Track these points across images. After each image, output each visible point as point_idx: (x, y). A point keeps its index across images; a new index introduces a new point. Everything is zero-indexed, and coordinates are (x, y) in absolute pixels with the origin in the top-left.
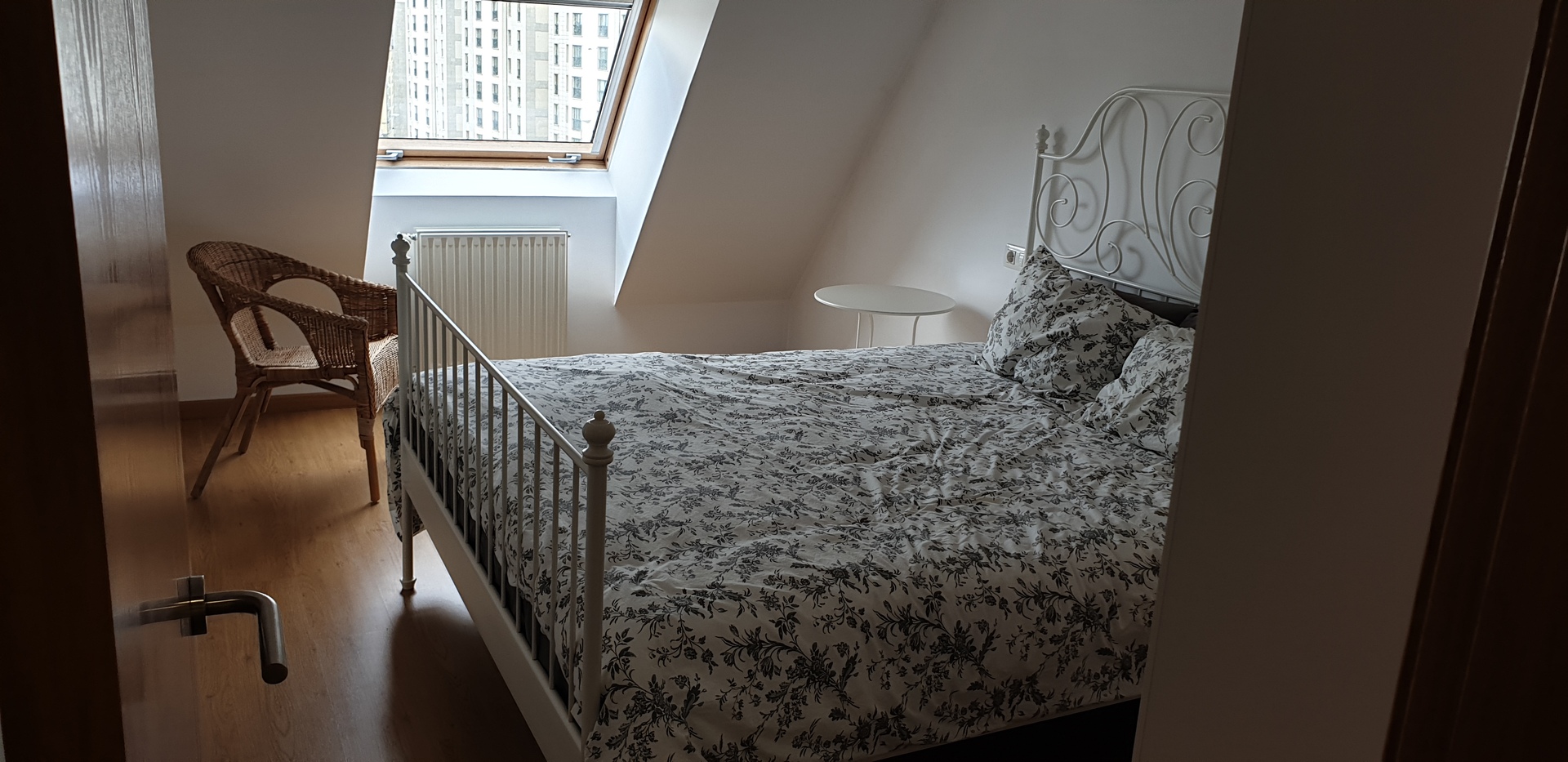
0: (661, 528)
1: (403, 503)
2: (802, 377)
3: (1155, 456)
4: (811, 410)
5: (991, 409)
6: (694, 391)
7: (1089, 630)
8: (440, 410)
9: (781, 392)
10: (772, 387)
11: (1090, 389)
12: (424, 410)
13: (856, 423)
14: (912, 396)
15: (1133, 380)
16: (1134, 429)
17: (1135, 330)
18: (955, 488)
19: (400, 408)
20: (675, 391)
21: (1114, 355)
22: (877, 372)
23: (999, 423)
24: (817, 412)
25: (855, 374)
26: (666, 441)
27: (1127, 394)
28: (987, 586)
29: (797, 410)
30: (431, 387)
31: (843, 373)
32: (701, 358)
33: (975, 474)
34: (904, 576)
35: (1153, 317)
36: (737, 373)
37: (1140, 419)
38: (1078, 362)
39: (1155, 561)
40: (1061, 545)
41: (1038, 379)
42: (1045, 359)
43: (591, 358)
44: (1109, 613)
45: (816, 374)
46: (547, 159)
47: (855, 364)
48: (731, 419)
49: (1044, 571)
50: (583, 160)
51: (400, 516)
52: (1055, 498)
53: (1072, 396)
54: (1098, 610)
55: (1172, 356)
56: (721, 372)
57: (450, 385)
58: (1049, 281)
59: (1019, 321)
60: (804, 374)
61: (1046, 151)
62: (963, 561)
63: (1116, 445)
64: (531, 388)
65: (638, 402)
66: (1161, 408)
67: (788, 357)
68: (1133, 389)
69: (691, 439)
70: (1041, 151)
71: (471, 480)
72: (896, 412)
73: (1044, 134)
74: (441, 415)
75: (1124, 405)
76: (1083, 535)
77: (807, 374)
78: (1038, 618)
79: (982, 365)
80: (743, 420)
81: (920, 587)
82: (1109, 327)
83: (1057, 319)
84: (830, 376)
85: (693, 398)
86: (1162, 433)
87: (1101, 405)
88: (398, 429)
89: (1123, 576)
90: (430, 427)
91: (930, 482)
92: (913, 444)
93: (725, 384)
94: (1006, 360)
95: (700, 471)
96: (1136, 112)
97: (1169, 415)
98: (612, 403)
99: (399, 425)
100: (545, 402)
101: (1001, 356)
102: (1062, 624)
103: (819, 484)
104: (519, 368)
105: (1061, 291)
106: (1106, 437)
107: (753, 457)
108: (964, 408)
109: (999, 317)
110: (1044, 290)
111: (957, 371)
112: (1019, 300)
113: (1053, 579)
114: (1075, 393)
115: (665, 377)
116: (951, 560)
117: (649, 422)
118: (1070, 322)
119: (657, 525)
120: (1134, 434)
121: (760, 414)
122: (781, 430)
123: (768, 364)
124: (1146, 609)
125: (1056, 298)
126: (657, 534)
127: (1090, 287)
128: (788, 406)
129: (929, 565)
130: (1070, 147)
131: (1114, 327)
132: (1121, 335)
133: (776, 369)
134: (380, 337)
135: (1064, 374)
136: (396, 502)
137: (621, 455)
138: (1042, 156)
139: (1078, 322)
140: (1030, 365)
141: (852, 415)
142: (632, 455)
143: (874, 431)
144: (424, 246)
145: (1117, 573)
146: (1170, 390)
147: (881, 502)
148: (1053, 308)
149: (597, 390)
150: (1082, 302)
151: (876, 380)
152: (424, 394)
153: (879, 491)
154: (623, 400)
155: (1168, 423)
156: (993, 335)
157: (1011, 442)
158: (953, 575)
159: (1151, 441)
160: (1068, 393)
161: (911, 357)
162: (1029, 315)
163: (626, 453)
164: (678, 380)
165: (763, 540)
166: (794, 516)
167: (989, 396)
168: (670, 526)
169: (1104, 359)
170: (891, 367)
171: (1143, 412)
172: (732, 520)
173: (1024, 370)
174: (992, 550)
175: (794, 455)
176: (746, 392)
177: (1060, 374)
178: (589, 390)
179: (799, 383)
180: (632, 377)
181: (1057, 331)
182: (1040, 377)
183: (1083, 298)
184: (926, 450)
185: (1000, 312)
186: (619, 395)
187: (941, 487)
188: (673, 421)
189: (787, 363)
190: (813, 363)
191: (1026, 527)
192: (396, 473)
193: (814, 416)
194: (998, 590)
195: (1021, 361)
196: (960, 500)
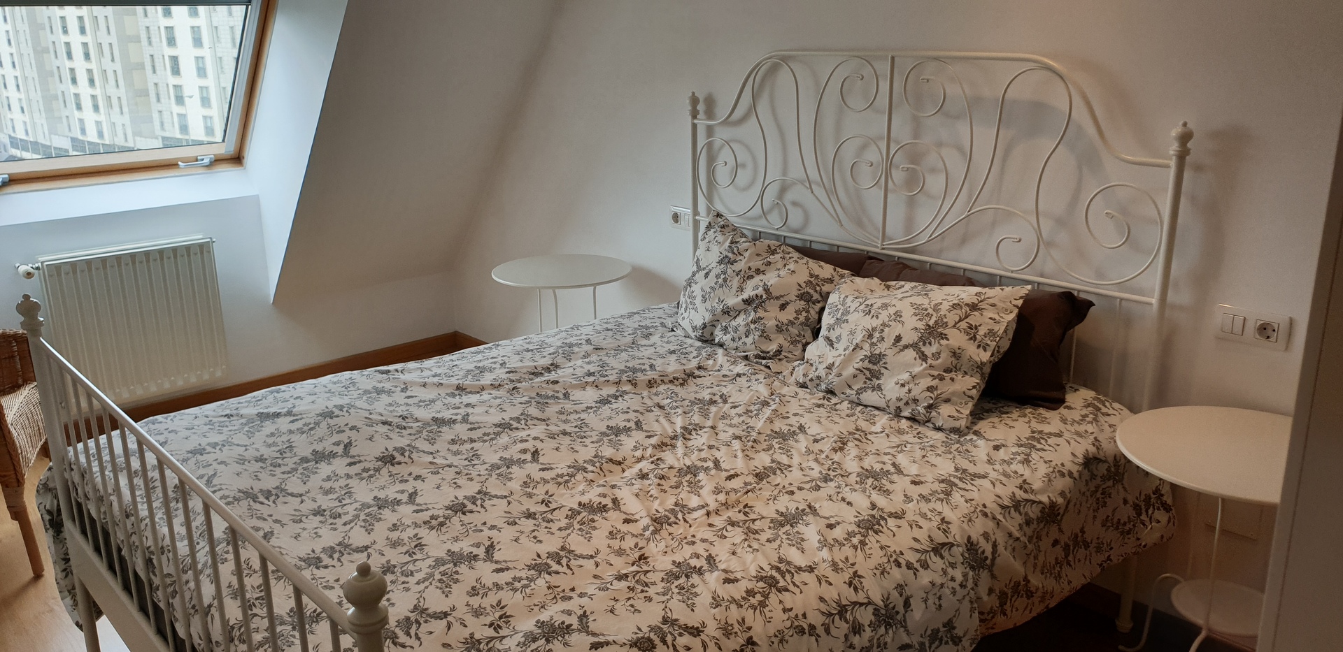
0: (423, 625)
1: (78, 591)
2: (511, 376)
3: (876, 412)
4: (538, 420)
5: (706, 381)
6: (404, 418)
7: (890, 632)
8: (112, 498)
9: (498, 401)
10: (485, 396)
11: (791, 346)
12: (91, 495)
13: (587, 425)
14: (630, 381)
15: (839, 338)
16: (850, 387)
17: (823, 285)
18: (717, 491)
19: (58, 487)
20: (385, 423)
21: (808, 312)
22: (585, 357)
23: (721, 396)
24: (544, 420)
25: (564, 363)
26: (391, 493)
27: (835, 353)
28: (792, 614)
29: (523, 422)
30: (96, 469)
31: (552, 365)
32: (397, 370)
33: (728, 468)
34: (712, 630)
35: (835, 270)
36: (441, 384)
37: (855, 377)
38: (777, 323)
39: (932, 540)
40: (844, 545)
41: (740, 343)
42: (744, 323)
43: (276, 394)
44: (904, 607)
45: (525, 371)
46: (177, 165)
47: (560, 351)
48: (455, 448)
49: (839, 580)
50: (218, 161)
51: (75, 604)
52: (814, 484)
53: (776, 356)
54: (894, 608)
55: (873, 312)
56: (424, 386)
57: (121, 460)
58: (733, 246)
59: (711, 288)
60: (512, 372)
61: (698, 117)
62: (761, 590)
63: (836, 404)
64: (217, 451)
65: (346, 446)
66: (874, 364)
67: (488, 354)
68: (840, 346)
69: (418, 484)
70: (694, 117)
71: (170, 589)
72: (620, 404)
73: (694, 101)
74: (115, 505)
75: (836, 365)
76: (859, 526)
77: (516, 372)
78: (846, 635)
79: (679, 332)
80: (468, 446)
81: (730, 637)
82: (800, 285)
83: (748, 282)
84: (540, 369)
85: (405, 428)
86: (879, 388)
87: (811, 365)
88: (59, 510)
89: (909, 566)
90: (102, 517)
91: (689, 489)
92: (654, 441)
93: (432, 401)
94: (705, 326)
95: (443, 529)
96: (784, 76)
97: (883, 371)
98: (315, 452)
99: (58, 505)
100: (239, 468)
101: (699, 322)
102: (868, 633)
103: (579, 518)
104: (196, 422)
105: (747, 254)
106: (824, 398)
107: (496, 496)
108: (682, 385)
109: (689, 285)
110: (730, 255)
111: (659, 343)
112: (707, 266)
113: (850, 586)
114: (779, 352)
115: (366, 406)
116: (751, 593)
117: (365, 470)
118: (762, 284)
119: (417, 622)
120: (852, 392)
121: (485, 434)
122: (514, 452)
123: (471, 367)
124: (935, 594)
125: (744, 261)
126: (420, 635)
127: (773, 248)
128: (511, 419)
129: (732, 606)
130: (722, 112)
131: (803, 285)
132: (811, 292)
133: (482, 370)
134: (14, 388)
135: (765, 336)
136: (69, 591)
137: (345, 524)
138: (695, 121)
139: (769, 284)
140: (730, 329)
141: (578, 416)
142: (359, 523)
143: (608, 432)
144: (50, 276)
145: (903, 563)
146: (879, 345)
147: (652, 528)
148: (743, 272)
149: (294, 438)
150: (769, 264)
151: (587, 367)
152: (87, 476)
153: (644, 513)
154: (327, 446)
155: (883, 378)
156: (686, 302)
157: (742, 419)
158: (758, 611)
159: (870, 397)
160: (771, 353)
161: (610, 333)
162: (721, 281)
163: (351, 521)
164: (381, 406)
165: (544, 616)
166: (568, 571)
167: (699, 368)
168: (433, 620)
169: (799, 316)
170: (597, 349)
171: (857, 369)
172: (501, 594)
173: (725, 334)
174: (783, 567)
175: (538, 483)
176: (459, 408)
177: (761, 336)
178: (285, 438)
179: (511, 386)
180: (329, 415)
181: (751, 294)
182: (742, 341)
183: (768, 259)
184: (666, 445)
185: (689, 279)
186: (321, 440)
187: (701, 491)
188: (393, 465)
189: (491, 361)
190: (518, 358)
191: (800, 528)
192: (64, 559)
193: (542, 427)
194: (804, 616)
195: (720, 326)
196: (726, 505)
